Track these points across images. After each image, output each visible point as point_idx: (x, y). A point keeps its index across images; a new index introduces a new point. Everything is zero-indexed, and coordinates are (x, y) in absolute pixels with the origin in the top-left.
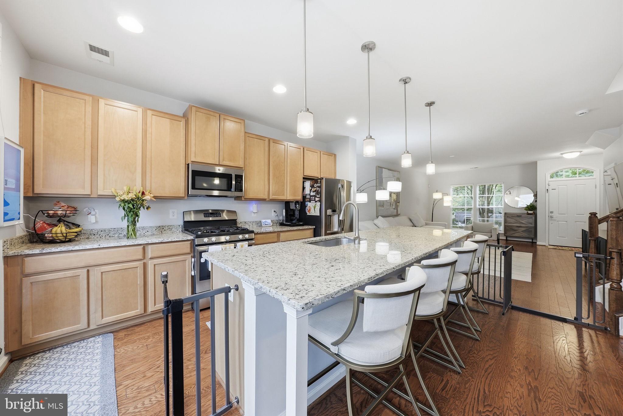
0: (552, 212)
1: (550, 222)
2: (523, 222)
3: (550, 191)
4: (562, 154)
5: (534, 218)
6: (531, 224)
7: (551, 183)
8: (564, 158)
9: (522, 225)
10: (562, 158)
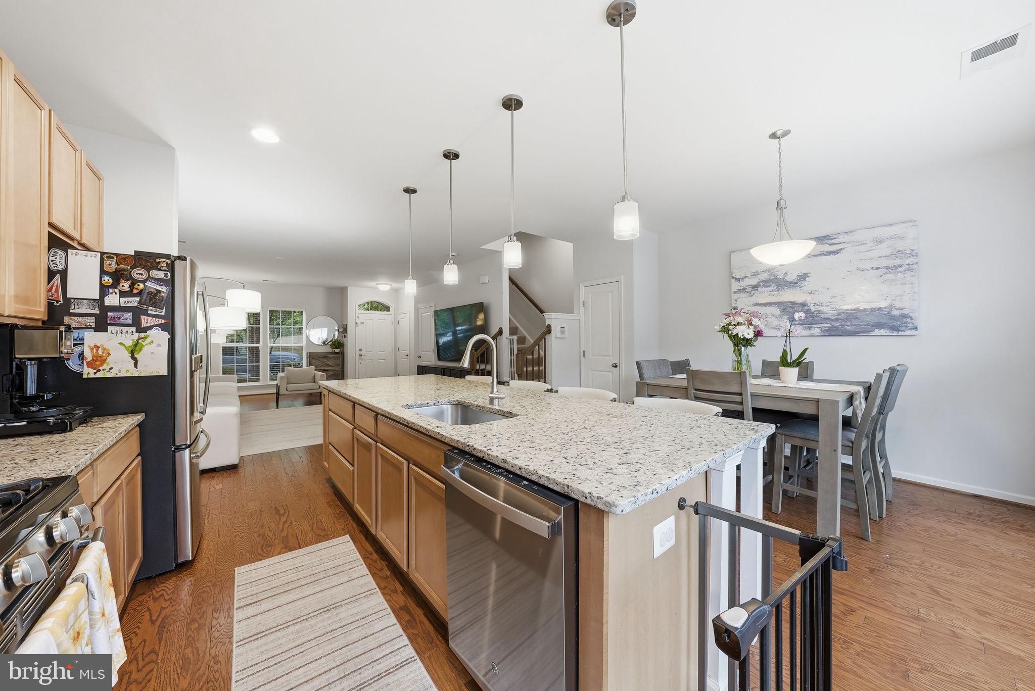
0: (361, 350)
1: (360, 361)
2: (330, 363)
3: (359, 324)
4: (377, 284)
5: (341, 358)
6: (339, 365)
7: (360, 316)
8: (378, 289)
9: (329, 368)
10: (377, 288)
